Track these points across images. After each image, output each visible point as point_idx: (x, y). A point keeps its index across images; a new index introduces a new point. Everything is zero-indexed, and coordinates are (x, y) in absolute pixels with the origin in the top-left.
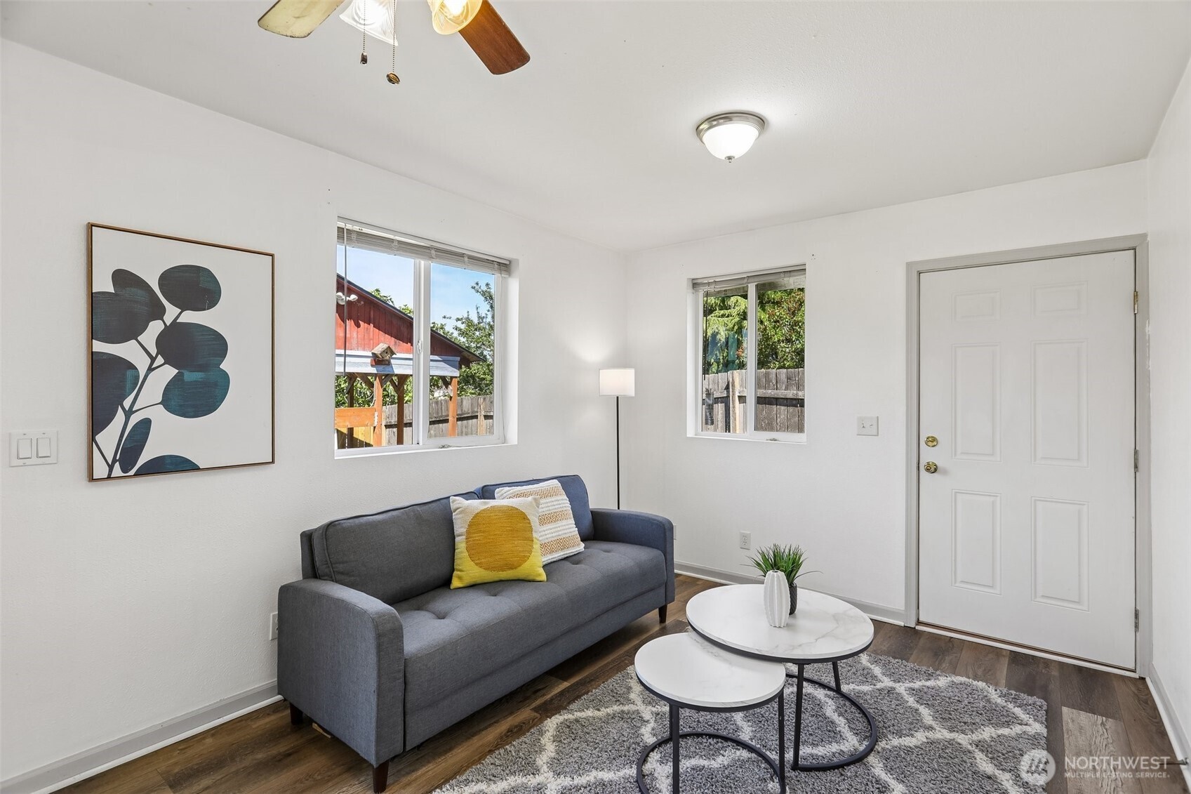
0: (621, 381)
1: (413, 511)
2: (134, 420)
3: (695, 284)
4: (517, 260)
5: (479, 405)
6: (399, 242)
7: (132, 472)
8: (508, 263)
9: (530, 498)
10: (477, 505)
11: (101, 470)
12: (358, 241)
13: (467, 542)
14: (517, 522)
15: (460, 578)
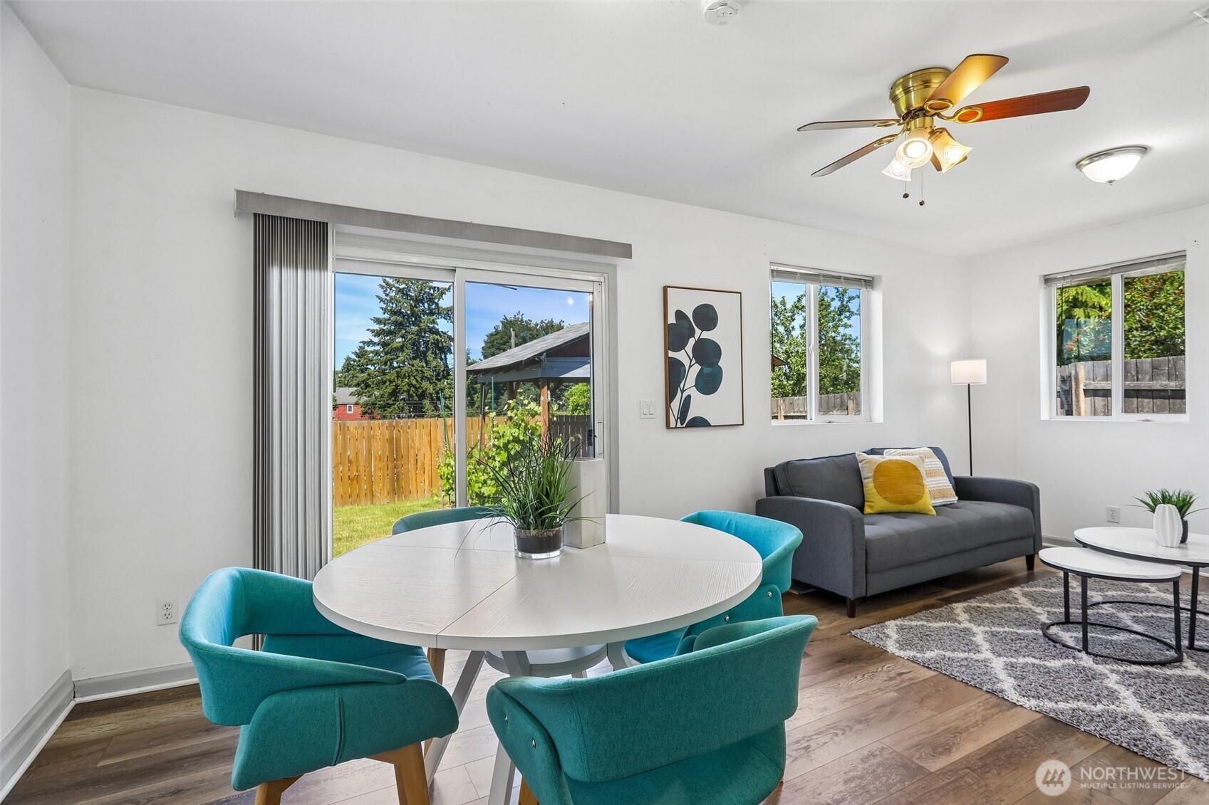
1: (833, 460)
2: (685, 394)
3: (1048, 280)
4: (880, 277)
6: (800, 273)
7: (684, 425)
8: (871, 279)
9: (916, 457)
10: (875, 458)
11: (673, 424)
12: (778, 276)
13: (874, 483)
14: (910, 472)
15: (871, 507)
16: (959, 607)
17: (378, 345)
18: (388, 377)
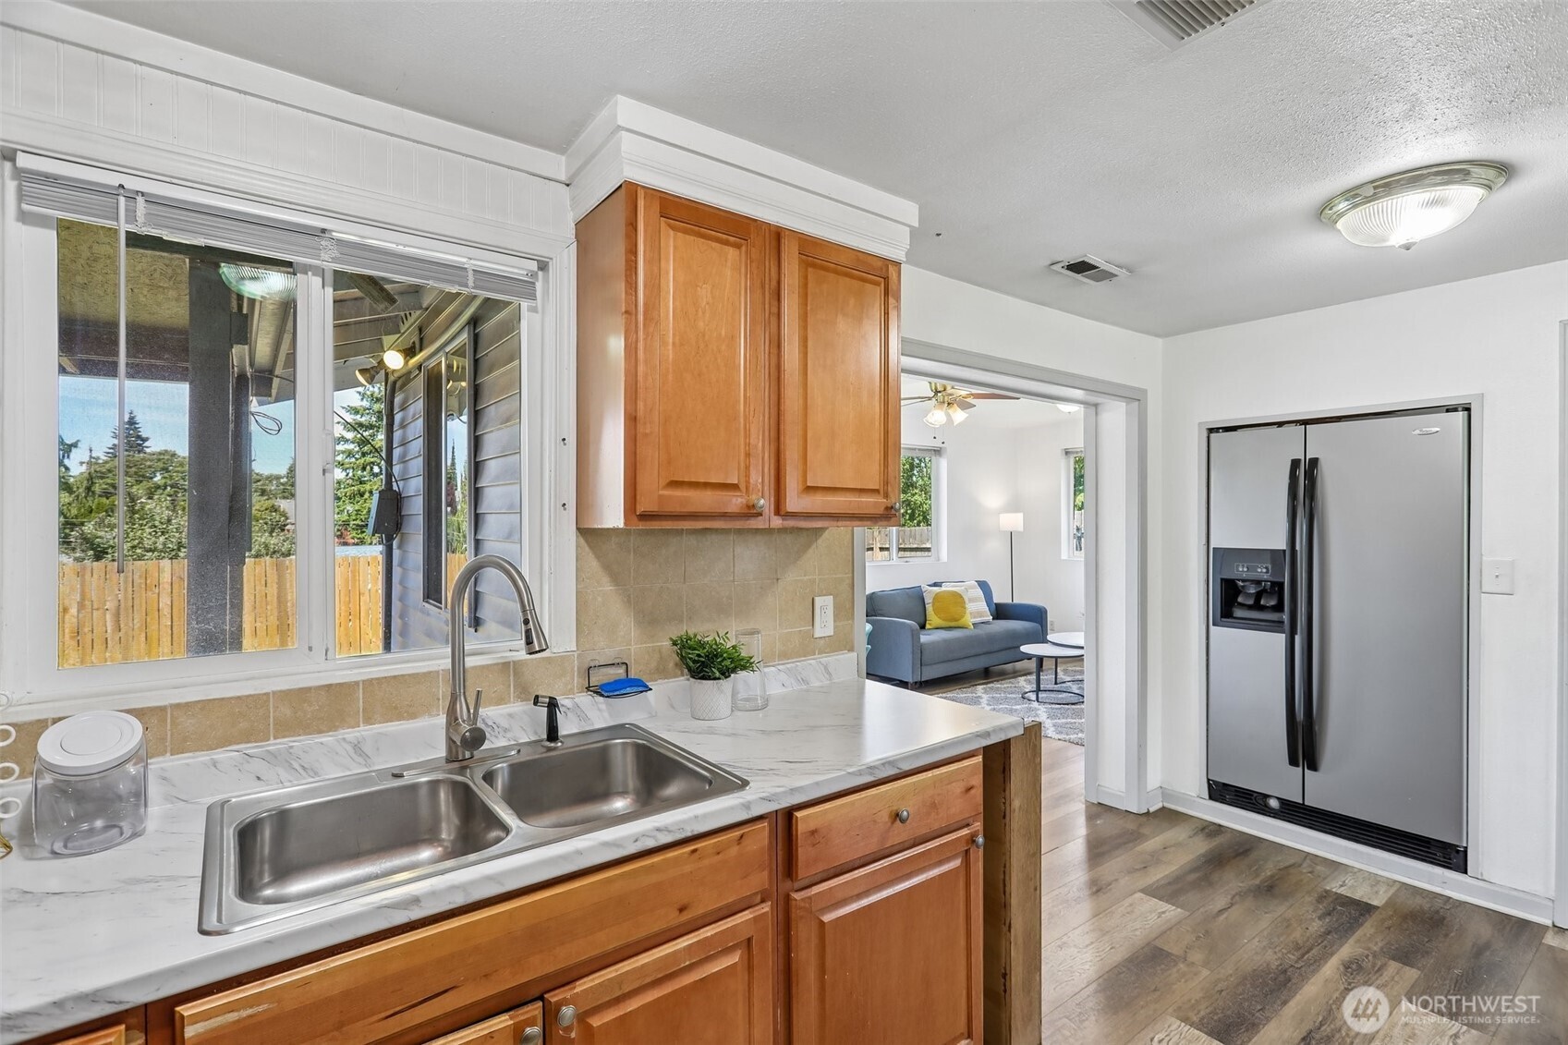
0: (1014, 521)
3: (1067, 453)
4: (946, 447)
5: (874, 538)
8: (940, 449)
9: (963, 589)
10: (936, 589)
13: (932, 607)
14: (957, 599)
15: (930, 624)
16: (980, 688)
17: (353, 442)
18: (367, 487)
